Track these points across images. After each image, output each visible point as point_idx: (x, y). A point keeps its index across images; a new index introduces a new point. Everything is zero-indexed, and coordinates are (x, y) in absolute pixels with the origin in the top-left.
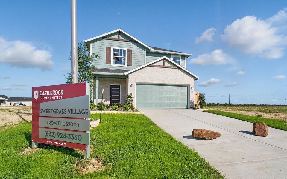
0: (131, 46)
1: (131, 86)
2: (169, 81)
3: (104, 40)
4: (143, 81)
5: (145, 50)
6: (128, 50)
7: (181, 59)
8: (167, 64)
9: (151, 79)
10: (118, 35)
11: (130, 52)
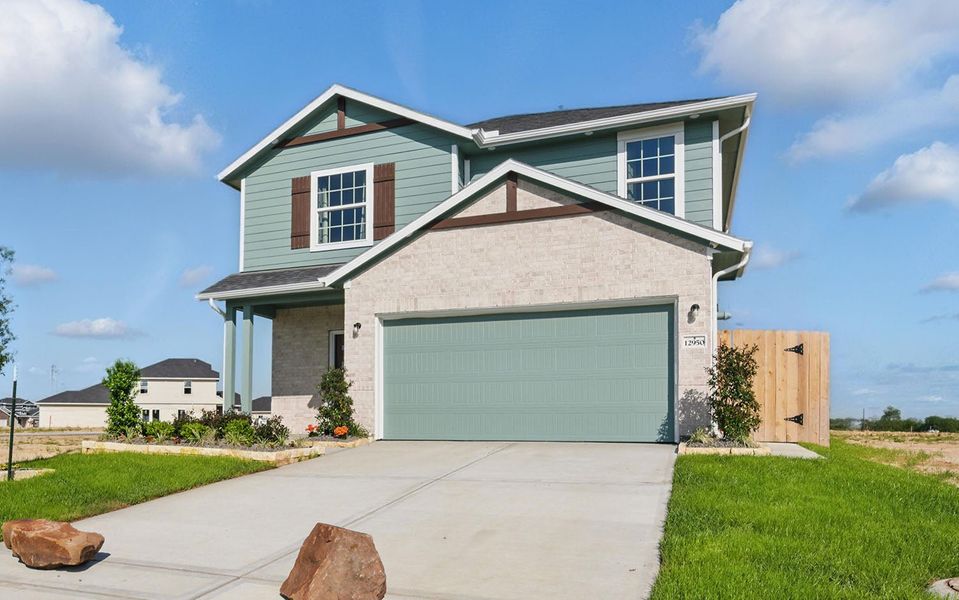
0: (389, 145)
1: (355, 335)
2: (541, 292)
3: (285, 152)
4: (407, 308)
5: (454, 147)
6: (377, 169)
7: (687, 142)
8: (526, 200)
9: (443, 291)
10: (334, 116)
11: (385, 176)
